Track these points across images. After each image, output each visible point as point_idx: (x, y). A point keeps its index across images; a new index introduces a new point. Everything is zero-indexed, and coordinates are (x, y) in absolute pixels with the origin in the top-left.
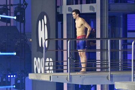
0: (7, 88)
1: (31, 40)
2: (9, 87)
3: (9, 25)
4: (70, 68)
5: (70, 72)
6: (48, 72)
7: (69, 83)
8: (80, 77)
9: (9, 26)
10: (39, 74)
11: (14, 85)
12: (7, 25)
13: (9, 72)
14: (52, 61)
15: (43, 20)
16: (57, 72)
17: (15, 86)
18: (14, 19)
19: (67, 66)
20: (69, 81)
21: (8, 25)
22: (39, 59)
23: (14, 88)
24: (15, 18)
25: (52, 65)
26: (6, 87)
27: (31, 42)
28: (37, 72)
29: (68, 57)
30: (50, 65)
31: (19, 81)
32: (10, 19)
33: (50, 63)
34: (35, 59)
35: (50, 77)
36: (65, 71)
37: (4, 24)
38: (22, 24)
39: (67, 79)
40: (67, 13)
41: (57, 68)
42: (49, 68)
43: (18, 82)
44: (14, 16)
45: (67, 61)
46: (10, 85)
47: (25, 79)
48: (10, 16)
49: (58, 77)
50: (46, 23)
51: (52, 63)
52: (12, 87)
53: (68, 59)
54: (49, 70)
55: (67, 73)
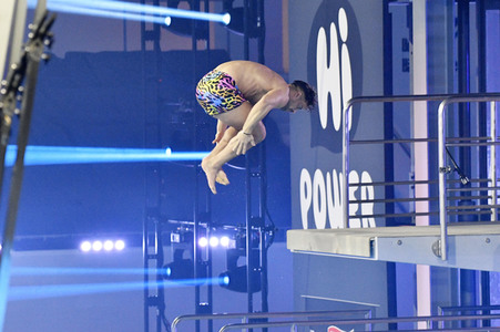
0: (198, 288)
2: (206, 282)
3: (202, 45)
4: (446, 208)
5: (447, 225)
6: (355, 223)
7: (445, 265)
8: (488, 241)
9: (202, 51)
10: (321, 231)
11: (222, 276)
12: (195, 45)
13: (205, 225)
14: (370, 181)
15: (333, 25)
16: (391, 222)
17: (226, 280)
18: (222, 24)
20: (444, 257)
21: (199, 48)
22: (318, 173)
23: (223, 285)
24: (226, 19)
25: (371, 197)
26: (195, 282)
28: (312, 224)
29: (441, 165)
30: (364, 198)
31: (244, 261)
32: (206, 23)
33: (363, 188)
34: (305, 175)
35: (371, 242)
36: (423, 221)
37: (184, 43)
38: (254, 42)
39: (436, 251)
41: (390, 208)
42: (360, 208)
43: (239, 265)
44: (223, 13)
45: (433, 182)
46: (210, 276)
47: (265, 250)
48: (207, 11)
49: (400, 243)
50: (344, 38)
51: (371, 188)
52: (215, 281)
53: (441, 175)
54: (359, 216)
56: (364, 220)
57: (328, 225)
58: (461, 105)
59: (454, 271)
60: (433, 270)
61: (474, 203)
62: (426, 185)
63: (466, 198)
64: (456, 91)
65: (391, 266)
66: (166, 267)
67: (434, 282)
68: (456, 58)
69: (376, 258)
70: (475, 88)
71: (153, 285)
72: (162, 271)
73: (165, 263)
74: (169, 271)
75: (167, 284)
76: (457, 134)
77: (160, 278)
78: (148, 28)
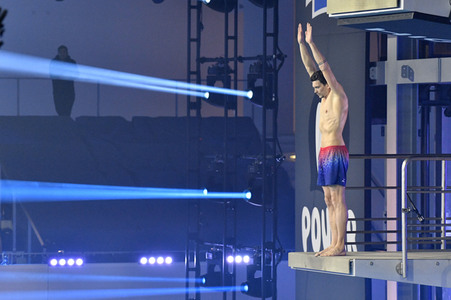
0: (225, 293)
1: (294, 157)
2: (232, 289)
3: (231, 113)
4: (407, 239)
5: (408, 250)
7: (405, 281)
8: (438, 264)
9: (231, 118)
11: (244, 285)
12: (226, 113)
13: (231, 247)
14: (354, 217)
16: (369, 248)
17: (246, 288)
18: (246, 98)
19: (399, 232)
20: (404, 276)
21: (229, 116)
22: (315, 210)
23: (243, 292)
24: (250, 94)
25: (354, 229)
26: (224, 289)
27: (293, 163)
28: (310, 248)
29: (403, 207)
30: (349, 229)
31: (259, 274)
32: (235, 97)
33: (349, 222)
34: (305, 211)
35: (351, 263)
36: (392, 248)
37: (219, 111)
38: (270, 112)
39: (399, 270)
40: (399, 83)
41: (368, 238)
43: (256, 277)
44: (247, 91)
45: (399, 219)
46: (235, 285)
47: (275, 267)
48: (236, 89)
49: (372, 264)
51: (354, 223)
52: (238, 288)
53: (403, 214)
55: (399, 254)
56: (349, 246)
57: (322, 248)
58: (422, 162)
59: (415, 286)
60: (400, 285)
61: (431, 236)
62: (395, 221)
63: (425, 232)
64: (419, 152)
65: (368, 282)
66: (202, 277)
67: (400, 293)
68: (419, 127)
69: (354, 275)
70: (433, 150)
71: (192, 290)
72: (199, 280)
73: (202, 274)
74: (204, 281)
75: (202, 290)
76: (419, 184)
77: (198, 285)
78: (192, 100)
